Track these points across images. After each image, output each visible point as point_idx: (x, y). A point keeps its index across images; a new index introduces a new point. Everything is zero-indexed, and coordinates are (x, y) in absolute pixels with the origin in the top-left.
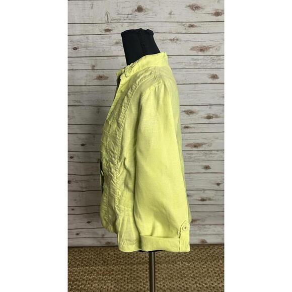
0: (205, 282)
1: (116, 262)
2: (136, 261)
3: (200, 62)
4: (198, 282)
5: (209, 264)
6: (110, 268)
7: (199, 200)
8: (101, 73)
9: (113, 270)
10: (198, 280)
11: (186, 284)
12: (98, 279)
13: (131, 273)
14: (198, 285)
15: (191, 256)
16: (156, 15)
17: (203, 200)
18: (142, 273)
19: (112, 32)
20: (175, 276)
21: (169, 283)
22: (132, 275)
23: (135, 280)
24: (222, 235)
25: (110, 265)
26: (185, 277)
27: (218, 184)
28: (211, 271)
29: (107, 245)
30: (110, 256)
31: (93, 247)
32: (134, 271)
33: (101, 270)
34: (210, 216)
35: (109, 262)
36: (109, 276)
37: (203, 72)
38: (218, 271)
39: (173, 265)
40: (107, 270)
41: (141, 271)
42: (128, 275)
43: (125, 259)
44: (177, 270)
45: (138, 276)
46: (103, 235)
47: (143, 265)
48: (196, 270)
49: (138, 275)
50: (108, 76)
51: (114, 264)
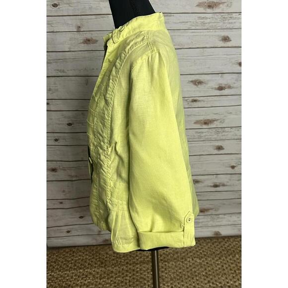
0: (220, 281)
1: (116, 262)
2: (140, 260)
3: (208, 21)
4: (212, 281)
5: (224, 260)
6: (109, 270)
7: (211, 186)
8: (88, 36)
9: (112, 272)
10: (212, 279)
11: (198, 284)
12: (95, 283)
13: (134, 274)
14: (211, 284)
15: (203, 251)
17: (216, 186)
18: (146, 273)
20: (185, 275)
21: (177, 284)
22: (134, 277)
23: (138, 283)
24: (238, 225)
25: (109, 266)
26: (196, 276)
27: (233, 167)
28: (227, 268)
29: (105, 243)
30: (108, 256)
31: (88, 246)
32: (137, 272)
33: (98, 273)
34: (224, 204)
35: (107, 263)
36: (108, 279)
37: (212, 33)
38: (234, 267)
39: (182, 262)
40: (105, 273)
41: (144, 271)
42: (130, 277)
43: (126, 258)
44: (187, 268)
45: (141, 278)
46: (100, 231)
47: (147, 264)
48: (209, 267)
49: (142, 276)
50: (97, 39)
51: (113, 265)
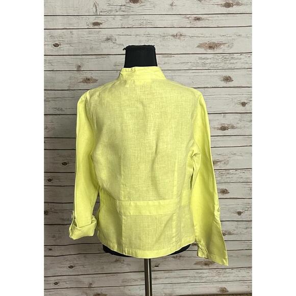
8: (88, 75)
16: (154, 7)
19: (101, 26)
37: (213, 73)
50: (97, 78)
